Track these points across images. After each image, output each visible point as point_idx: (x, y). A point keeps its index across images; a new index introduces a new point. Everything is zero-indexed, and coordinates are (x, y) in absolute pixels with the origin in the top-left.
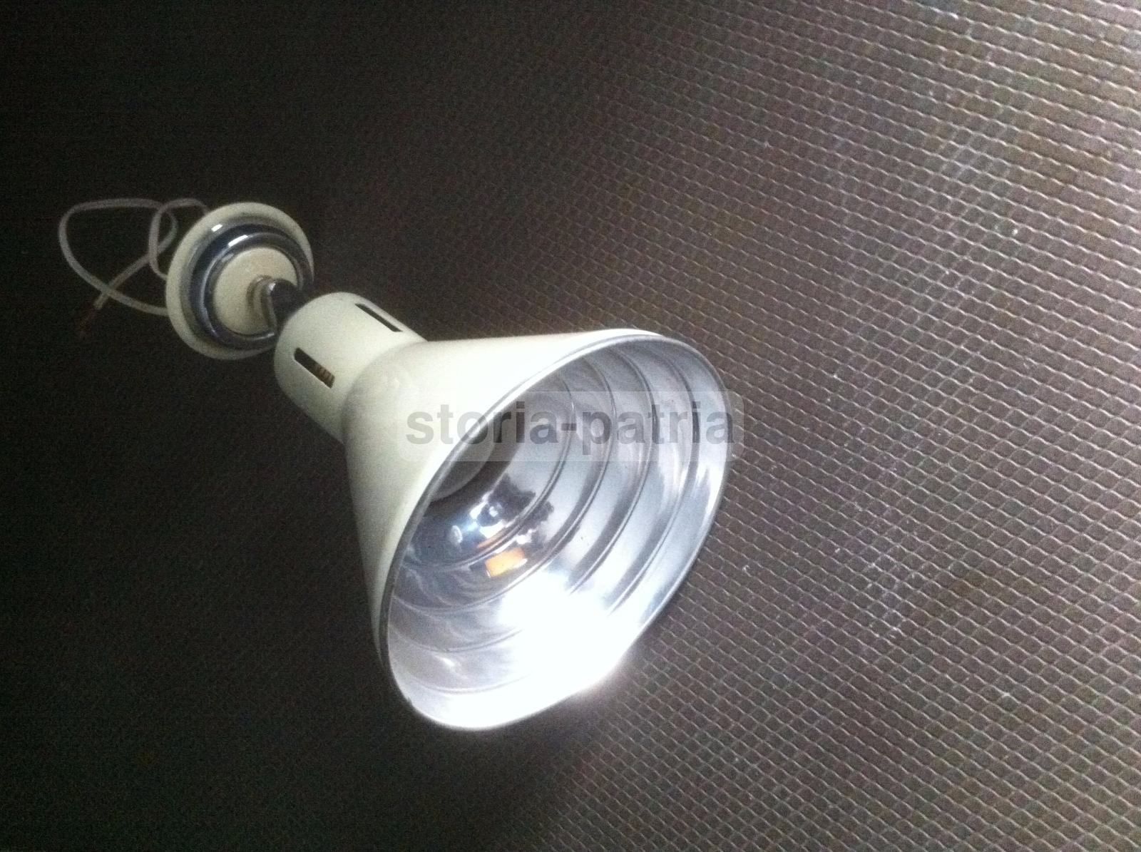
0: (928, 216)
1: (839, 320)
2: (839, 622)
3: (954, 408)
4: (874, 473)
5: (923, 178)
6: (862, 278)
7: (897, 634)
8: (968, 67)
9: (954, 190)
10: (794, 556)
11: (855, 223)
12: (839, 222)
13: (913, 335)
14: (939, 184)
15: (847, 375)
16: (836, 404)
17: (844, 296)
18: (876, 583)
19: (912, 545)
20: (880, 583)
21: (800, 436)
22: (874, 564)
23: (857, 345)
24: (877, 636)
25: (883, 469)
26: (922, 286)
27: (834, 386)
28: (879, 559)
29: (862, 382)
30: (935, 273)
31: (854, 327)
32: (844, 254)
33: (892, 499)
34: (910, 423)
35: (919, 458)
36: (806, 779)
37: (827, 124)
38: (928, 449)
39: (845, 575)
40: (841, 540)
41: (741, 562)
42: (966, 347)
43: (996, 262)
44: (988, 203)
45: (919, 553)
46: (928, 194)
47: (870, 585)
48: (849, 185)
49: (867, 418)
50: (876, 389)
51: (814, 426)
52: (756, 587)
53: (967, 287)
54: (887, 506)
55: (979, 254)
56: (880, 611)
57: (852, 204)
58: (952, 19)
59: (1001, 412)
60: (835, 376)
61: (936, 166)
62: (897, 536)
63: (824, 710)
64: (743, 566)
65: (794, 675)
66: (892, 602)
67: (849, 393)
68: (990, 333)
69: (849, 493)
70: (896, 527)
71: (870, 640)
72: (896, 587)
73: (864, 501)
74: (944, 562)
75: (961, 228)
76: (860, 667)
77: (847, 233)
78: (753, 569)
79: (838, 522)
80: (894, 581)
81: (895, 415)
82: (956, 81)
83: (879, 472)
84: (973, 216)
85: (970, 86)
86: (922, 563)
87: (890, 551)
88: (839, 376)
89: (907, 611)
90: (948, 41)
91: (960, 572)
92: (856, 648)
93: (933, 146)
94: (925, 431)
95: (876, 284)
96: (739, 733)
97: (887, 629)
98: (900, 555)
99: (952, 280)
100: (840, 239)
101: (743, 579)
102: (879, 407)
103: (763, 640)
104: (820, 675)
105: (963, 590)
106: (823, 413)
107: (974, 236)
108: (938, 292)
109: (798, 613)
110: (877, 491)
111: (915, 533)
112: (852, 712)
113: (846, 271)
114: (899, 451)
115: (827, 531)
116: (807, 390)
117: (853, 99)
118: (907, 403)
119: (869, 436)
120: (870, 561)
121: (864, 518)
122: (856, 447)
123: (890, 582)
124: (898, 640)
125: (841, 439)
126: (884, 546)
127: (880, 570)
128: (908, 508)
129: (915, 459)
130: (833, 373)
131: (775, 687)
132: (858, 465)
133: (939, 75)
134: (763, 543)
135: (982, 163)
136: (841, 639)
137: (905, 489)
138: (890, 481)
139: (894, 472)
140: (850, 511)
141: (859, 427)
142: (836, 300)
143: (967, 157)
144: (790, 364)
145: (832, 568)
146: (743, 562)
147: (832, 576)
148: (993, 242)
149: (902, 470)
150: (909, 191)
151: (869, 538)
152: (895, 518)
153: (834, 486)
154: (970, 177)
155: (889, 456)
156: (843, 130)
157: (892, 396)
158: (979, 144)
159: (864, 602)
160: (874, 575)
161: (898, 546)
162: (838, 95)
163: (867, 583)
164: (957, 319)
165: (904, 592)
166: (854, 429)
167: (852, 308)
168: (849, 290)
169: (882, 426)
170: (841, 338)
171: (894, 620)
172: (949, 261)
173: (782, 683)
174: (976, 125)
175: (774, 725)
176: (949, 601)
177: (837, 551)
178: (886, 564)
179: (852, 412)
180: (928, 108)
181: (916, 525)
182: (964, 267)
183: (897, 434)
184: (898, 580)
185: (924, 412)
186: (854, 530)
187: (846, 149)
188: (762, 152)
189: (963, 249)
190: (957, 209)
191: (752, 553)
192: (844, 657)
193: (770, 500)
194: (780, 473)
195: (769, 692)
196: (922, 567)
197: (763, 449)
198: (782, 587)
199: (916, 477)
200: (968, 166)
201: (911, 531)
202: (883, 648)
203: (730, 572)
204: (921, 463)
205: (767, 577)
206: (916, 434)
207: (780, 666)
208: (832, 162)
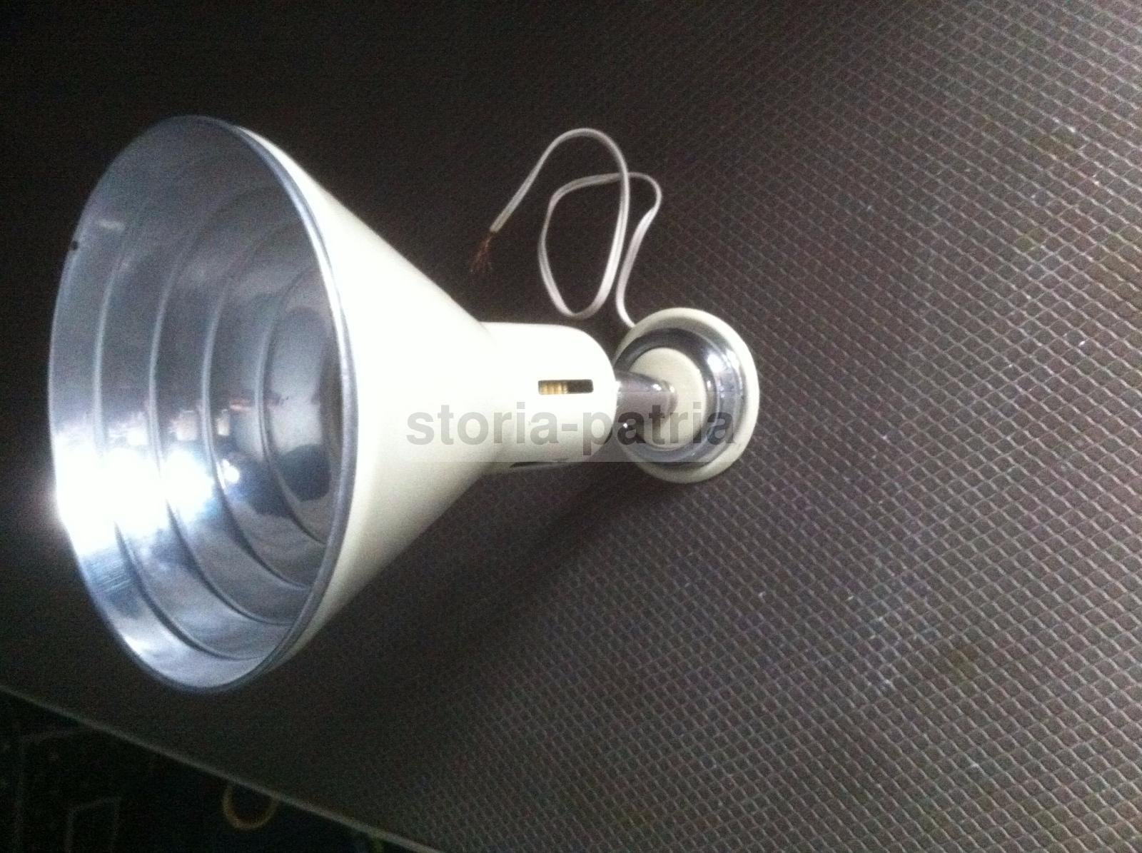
0: (1005, 310)
1: (900, 386)
2: (837, 663)
3: (987, 491)
4: (900, 535)
5: (1007, 273)
6: (930, 353)
7: (887, 686)
8: (1074, 180)
9: (1035, 291)
10: (810, 595)
11: (935, 300)
12: (920, 295)
13: (965, 417)
14: (1022, 283)
15: (896, 439)
16: (879, 463)
17: (909, 365)
19: (919, 609)
20: (882, 636)
21: (840, 485)
22: (881, 619)
23: (911, 413)
24: (869, 684)
25: (909, 533)
26: (984, 373)
27: (881, 446)
28: (887, 615)
29: (907, 448)
30: (999, 364)
31: (912, 395)
32: (918, 326)
33: (910, 562)
34: (945, 497)
35: (945, 530)
36: (774, 798)
37: (931, 203)
38: (955, 524)
39: (853, 623)
40: (855, 589)
41: (759, 588)
42: (1014, 439)
43: (1057, 367)
44: (1063, 310)
45: (925, 618)
46: (1009, 290)
47: (873, 637)
48: (938, 264)
49: (905, 483)
50: (920, 457)
51: (854, 478)
52: (767, 614)
53: (1026, 384)
54: (906, 568)
55: (1044, 357)
56: (877, 662)
57: (936, 282)
58: (1068, 132)
59: (1031, 506)
60: (885, 438)
61: (1023, 265)
62: (908, 598)
63: (805, 740)
64: (759, 592)
65: (785, 702)
66: (890, 657)
67: (894, 455)
68: (1036, 431)
69: (872, 548)
70: (908, 589)
71: (862, 687)
72: (897, 643)
73: (885, 558)
74: (945, 631)
75: (1033, 328)
76: (846, 709)
77: (926, 308)
78: (769, 598)
79: (858, 572)
80: (895, 638)
81: (932, 486)
82: (1059, 190)
83: (905, 534)
84: (1047, 319)
85: (1072, 199)
86: (926, 627)
87: (899, 609)
88: (890, 439)
89: (902, 667)
90: (1060, 151)
91: (959, 644)
92: (848, 691)
93: (1025, 246)
94: (957, 507)
95: (941, 362)
96: (722, 742)
97: (879, 680)
98: (907, 615)
99: (1013, 374)
100: (917, 312)
101: (757, 604)
102: (918, 475)
103: (763, 663)
104: (808, 707)
105: (958, 661)
106: (866, 469)
107: (1045, 338)
108: (997, 382)
109: (801, 647)
110: (899, 552)
111: (926, 599)
112: (829, 748)
113: (916, 342)
114: (928, 520)
115: (844, 579)
116: (856, 444)
117: (959, 185)
118: (946, 478)
119: (902, 499)
120: (879, 615)
121: (883, 576)
122: (889, 507)
123: (891, 639)
124: (888, 693)
125: (877, 497)
126: (894, 603)
127: (886, 624)
128: (924, 574)
129: (941, 530)
130: (884, 434)
131: (764, 709)
132: (888, 525)
133: (1045, 181)
134: (783, 576)
135: (1066, 273)
136: (835, 679)
137: (926, 556)
138: (913, 546)
139: (919, 538)
140: (870, 564)
141: (896, 490)
142: (901, 367)
143: (1053, 263)
144: (846, 417)
145: (841, 612)
147: (840, 620)
148: (1058, 348)
149: (926, 537)
150: (992, 283)
151: (882, 593)
152: (910, 581)
153: (861, 538)
154: (1051, 283)
155: (917, 524)
156: (943, 211)
157: (933, 468)
158: (1068, 254)
159: (864, 652)
160: (878, 628)
161: (907, 607)
162: (947, 176)
163: (872, 634)
164: (1010, 412)
165: (903, 650)
166: (891, 490)
167: (914, 378)
168: (915, 361)
169: (916, 492)
170: (899, 404)
171: (888, 674)
172: (1014, 356)
173: (772, 706)
174: (1069, 235)
175: (756, 743)
176: (944, 669)
177: (850, 598)
178: (892, 621)
179: (893, 473)
180: (1027, 209)
181: (928, 592)
182: (1027, 365)
183: (930, 503)
184: (900, 638)
185: (959, 489)
186: (869, 582)
187: (941, 229)
188: (865, 215)
189: (1030, 348)
190: (1033, 309)
191: (771, 582)
192: (834, 697)
193: (798, 537)
194: (813, 515)
195: (759, 712)
196: (926, 631)
197: (803, 488)
198: (791, 620)
199: (939, 548)
200: (1052, 273)
201: (922, 596)
202: (872, 697)
203: (747, 594)
204: (946, 536)
205: (779, 607)
206: (948, 508)
207: (773, 691)
208: (927, 239)
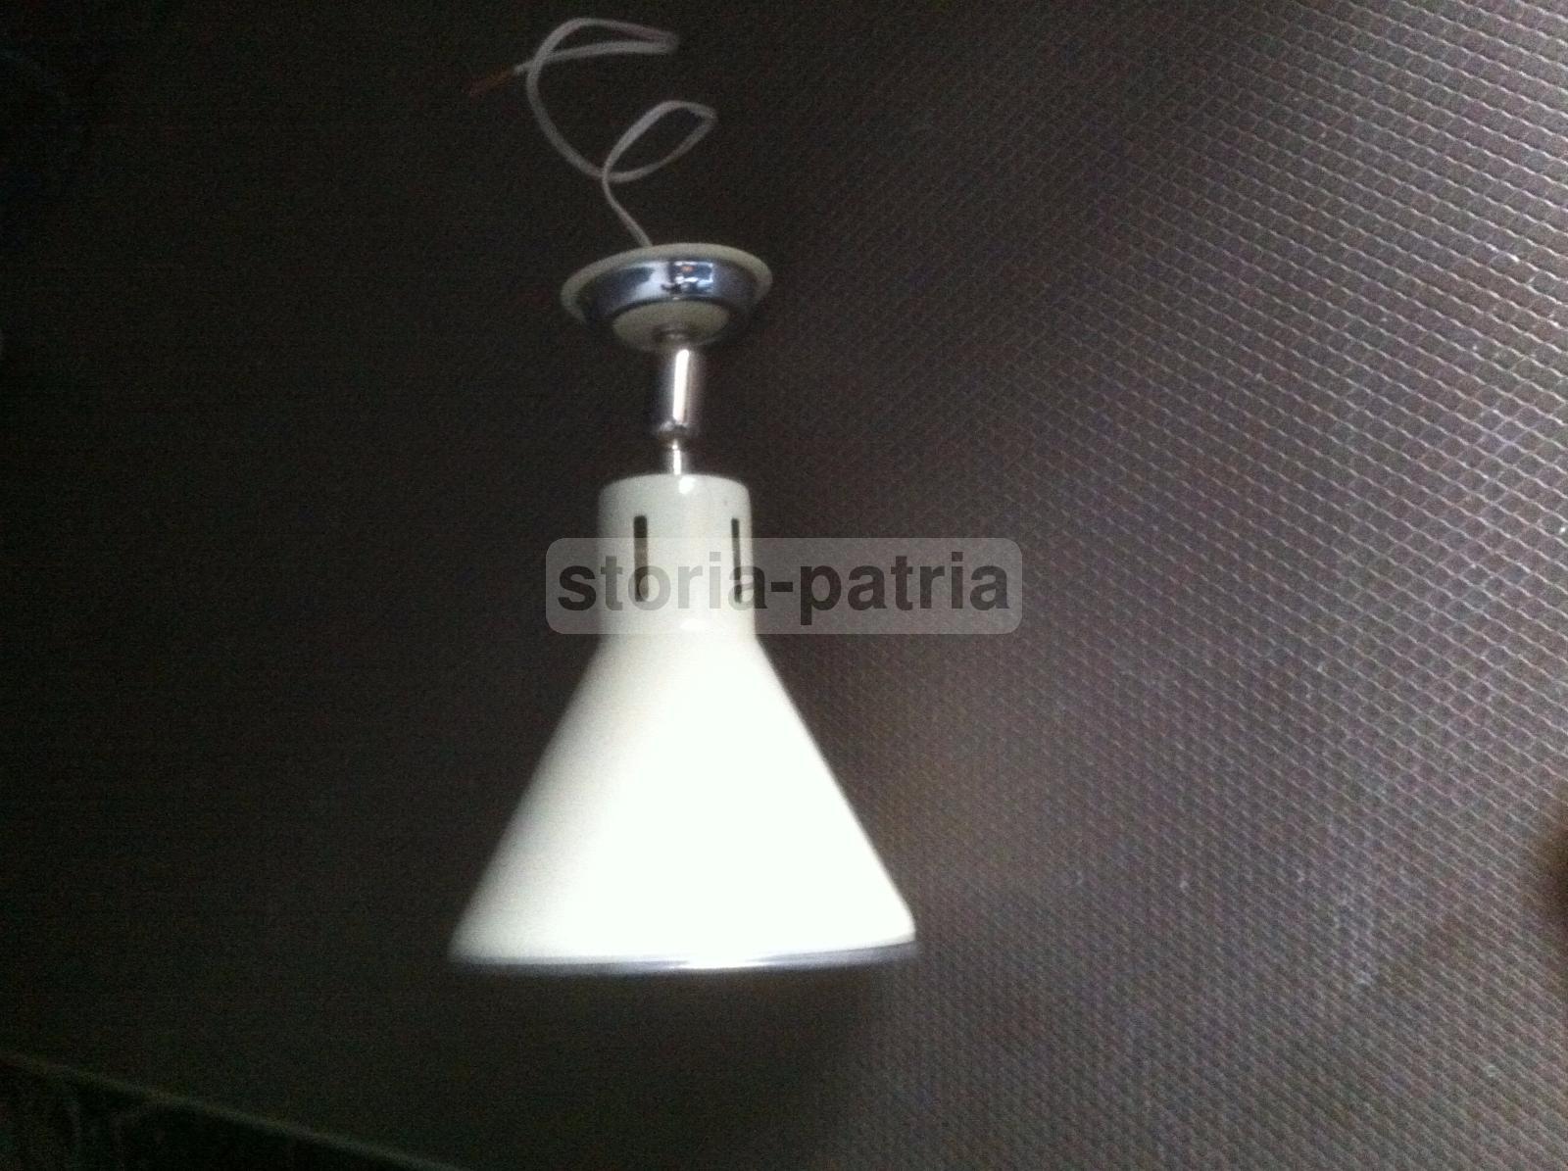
0: (1458, 495)
5: (1454, 448)
6: (1365, 557)
8: (1525, 324)
9: (1493, 469)
11: (1363, 489)
12: (1342, 484)
14: (1475, 460)
16: (1318, 703)
17: (1341, 576)
23: (1351, 636)
25: (1367, 766)
26: (1441, 577)
27: (1317, 680)
30: (1459, 564)
31: (1349, 613)
32: (1346, 523)
34: (1408, 715)
35: (1414, 759)
38: (1427, 750)
43: (1535, 562)
44: (1535, 491)
46: (1460, 469)
50: (1370, 670)
51: (1286, 726)
53: (1497, 586)
55: (1515, 551)
57: (1362, 466)
59: (1501, 705)
60: (1320, 669)
61: (1473, 435)
67: (1335, 691)
68: (1519, 644)
75: (1496, 515)
77: (1352, 500)
81: (1390, 704)
82: (1509, 339)
83: (1362, 769)
84: (1514, 503)
85: (1528, 347)
88: (1326, 670)
90: (1503, 288)
93: (1472, 412)
94: (1426, 728)
95: (1382, 566)
99: (1479, 575)
102: (1371, 692)
106: (1300, 712)
107: (1514, 527)
108: (1459, 587)
113: (1345, 546)
116: (1284, 681)
117: (1376, 339)
119: (1354, 725)
130: (1317, 665)
133: (1487, 328)
135: (1530, 442)
143: (1511, 431)
144: (1264, 647)
148: (1534, 538)
150: (1436, 461)
154: (1512, 456)
155: (1375, 753)
157: (1388, 681)
158: (1530, 418)
162: (1357, 330)
164: (1481, 622)
167: (1349, 590)
168: (1348, 569)
172: (1478, 552)
174: (1529, 395)
180: (1469, 365)
182: (1496, 563)
187: (1360, 397)
188: (1253, 386)
189: (1496, 540)
190: (1495, 492)
200: (1513, 443)
208: (1341, 410)
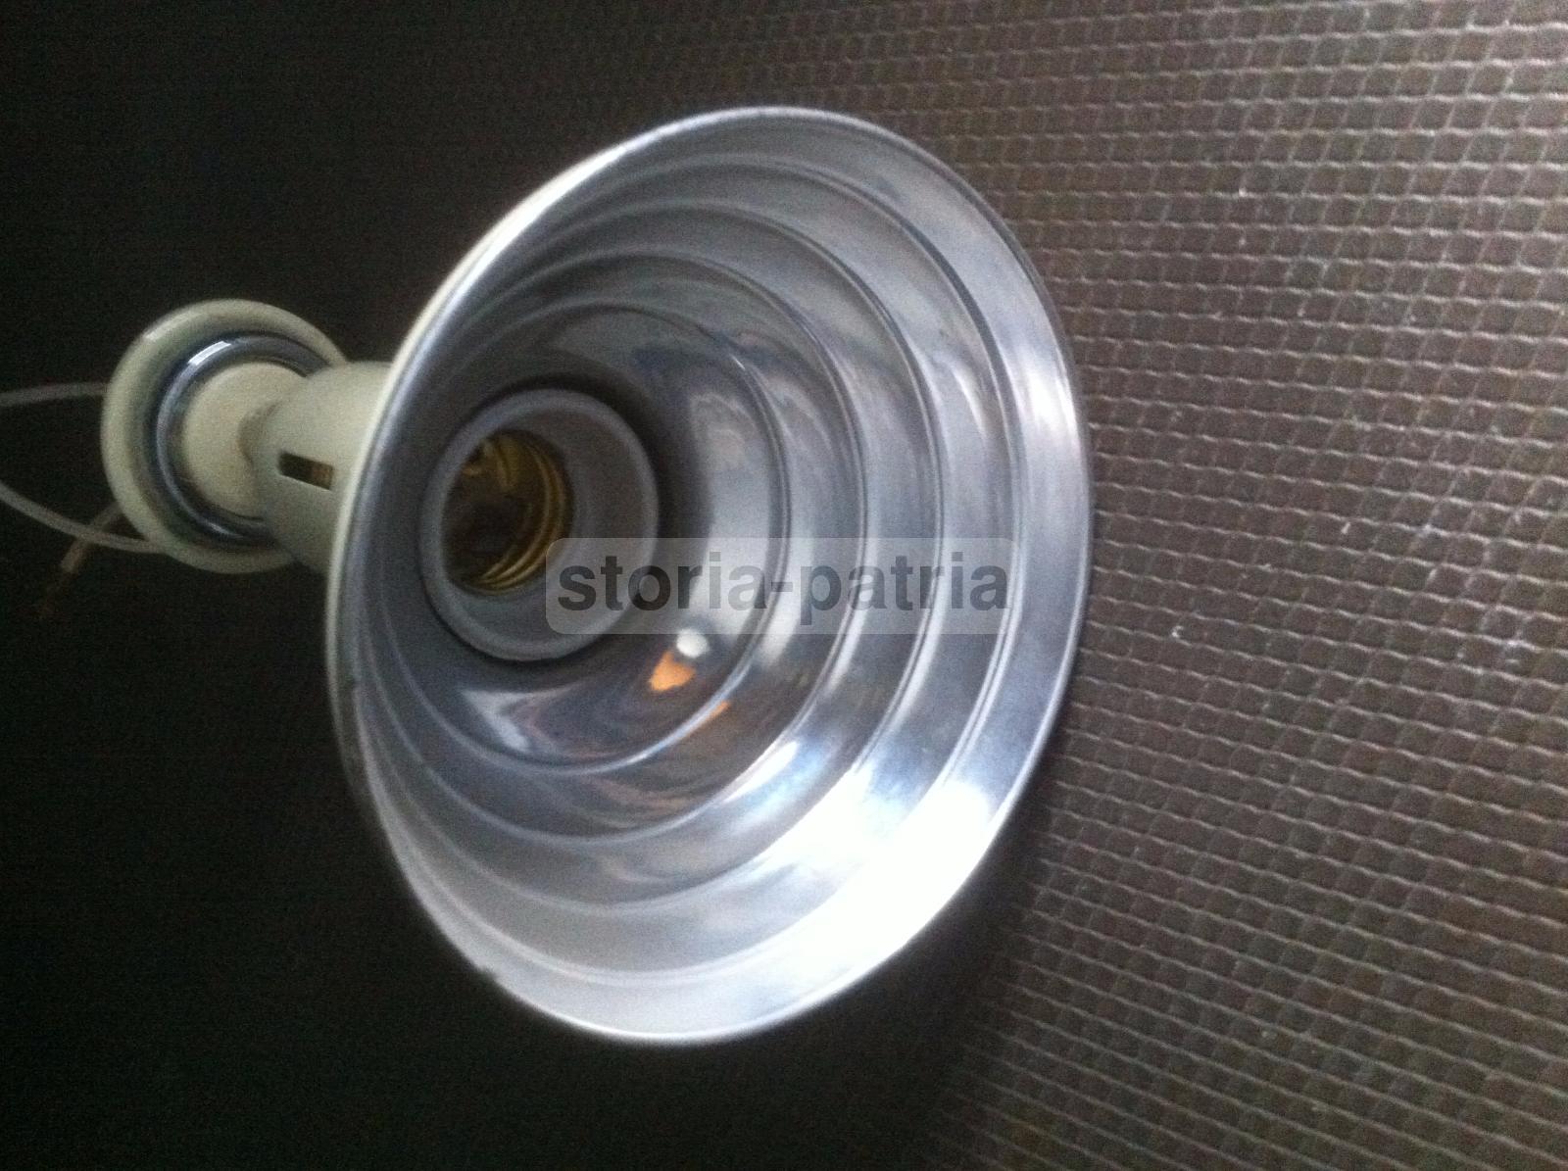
1: (1219, 87)
2: (1392, 671)
4: (1373, 345)
7: (1521, 652)
10: (1264, 574)
15: (1263, 181)
17: (1212, 42)
18: (1445, 565)
19: (1494, 457)
20: (1450, 561)
21: (1207, 333)
22: (1428, 528)
23: (1264, 117)
24: (1479, 671)
25: (1388, 329)
27: (1244, 212)
28: (1435, 512)
29: (1295, 182)
33: (1425, 382)
34: (1415, 216)
35: (1452, 277)
36: (1420, 1032)
38: (1467, 252)
39: (1378, 574)
40: (1347, 504)
41: (1165, 625)
42: (1478, 23)
45: (1515, 467)
47: (1433, 574)
49: (1324, 245)
50: (1328, 181)
51: (1228, 305)
52: (1207, 663)
54: (1419, 398)
56: (1469, 619)
60: (1242, 193)
62: (1460, 452)
63: (1416, 870)
64: (1169, 631)
65: (1332, 815)
66: (1489, 591)
67: (1276, 213)
69: (1336, 406)
70: (1449, 435)
71: (1467, 687)
72: (1487, 556)
73: (1369, 409)
76: (1461, 751)
78: (1192, 630)
79: (1332, 470)
80: (1479, 547)
83: (1382, 337)
86: (1527, 485)
87: (1453, 485)
88: (1249, 191)
89: (1526, 597)
92: (1444, 715)
94: (1449, 219)
97: (1496, 649)
98: (1477, 488)
101: (1177, 657)
103: (1250, 764)
104: (1385, 798)
109: (1303, 685)
110: (1389, 379)
111: (1494, 429)
112: (1475, 855)
114: (1410, 281)
115: (1313, 499)
118: (1397, 181)
119: (1340, 278)
120: (1419, 524)
121: (1382, 443)
122: (1322, 309)
123: (1470, 554)
124: (1527, 665)
125: (1287, 306)
126: (1437, 483)
127: (1443, 533)
128: (1462, 386)
129: (1446, 283)
130: (1235, 189)
131: (1301, 854)
132: (1337, 343)
134: (1196, 572)
136: (1408, 707)
137: (1446, 350)
138: (1411, 345)
139: (1415, 325)
140: (1349, 440)
141: (1315, 269)
142: (1203, 57)
144: (1153, 210)
145: (1342, 567)
146: (1170, 622)
147: (1348, 584)
149: (1427, 315)
151: (1401, 478)
152: (1442, 416)
153: (1300, 403)
155: (1393, 302)
157: (1364, 182)
159: (1430, 613)
160: (1434, 549)
161: (1467, 470)
163: (1426, 571)
165: (1507, 560)
166: (1307, 275)
167: (1236, 56)
171: (1507, 627)
173: (1312, 842)
175: (1322, 936)
177: (1344, 530)
178: (1453, 518)
179: (1294, 245)
181: (1490, 413)
184: (1486, 541)
185: (1433, 183)
191: (1179, 599)
192: (1425, 743)
193: (1186, 481)
194: (1190, 423)
195: (1293, 868)
196: (1531, 492)
197: (1146, 389)
198: (1256, 644)
199: (1462, 317)
201: (1484, 429)
202: (1501, 693)
203: (1148, 651)
204: (1462, 285)
205: (1222, 636)
206: (1433, 232)
207: (1299, 807)
